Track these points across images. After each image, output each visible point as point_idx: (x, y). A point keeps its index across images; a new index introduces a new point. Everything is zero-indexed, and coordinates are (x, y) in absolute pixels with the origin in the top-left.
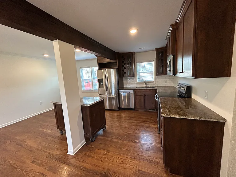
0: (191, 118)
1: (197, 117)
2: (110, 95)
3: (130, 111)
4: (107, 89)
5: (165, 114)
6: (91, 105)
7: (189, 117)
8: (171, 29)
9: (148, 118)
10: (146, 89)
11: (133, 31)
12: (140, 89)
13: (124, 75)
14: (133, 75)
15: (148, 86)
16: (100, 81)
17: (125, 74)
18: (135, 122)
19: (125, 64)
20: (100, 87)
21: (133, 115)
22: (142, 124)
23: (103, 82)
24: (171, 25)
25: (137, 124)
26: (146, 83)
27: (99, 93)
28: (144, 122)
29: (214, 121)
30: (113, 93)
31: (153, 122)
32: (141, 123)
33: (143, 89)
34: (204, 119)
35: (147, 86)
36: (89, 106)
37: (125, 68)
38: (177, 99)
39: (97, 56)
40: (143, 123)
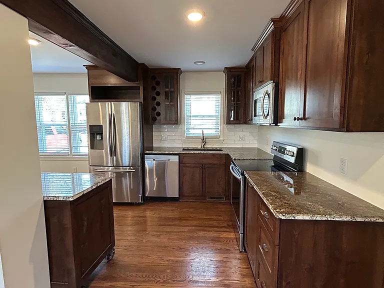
0: (337, 219)
1: (347, 215)
2: (117, 166)
3: (168, 203)
4: (113, 152)
5: (283, 212)
6: (78, 196)
7: (333, 216)
8: (271, 27)
9: (213, 217)
10: (202, 152)
11: (195, 17)
12: (192, 152)
13: (154, 119)
14: (176, 120)
15: (208, 146)
16: (95, 132)
17: (158, 118)
18: (186, 229)
19: (158, 94)
20: (92, 146)
21: (176, 214)
22: (201, 234)
23: (101, 134)
24: (273, 20)
25: (191, 235)
26: (204, 140)
27: (89, 163)
28: (204, 227)
29: (378, 221)
30: (126, 161)
31: (224, 227)
32: (200, 230)
33: (197, 152)
34: (359, 219)
35: (206, 146)
36: (71, 199)
37: (158, 104)
38: (271, 174)
39: (88, 67)
40: (204, 231)
